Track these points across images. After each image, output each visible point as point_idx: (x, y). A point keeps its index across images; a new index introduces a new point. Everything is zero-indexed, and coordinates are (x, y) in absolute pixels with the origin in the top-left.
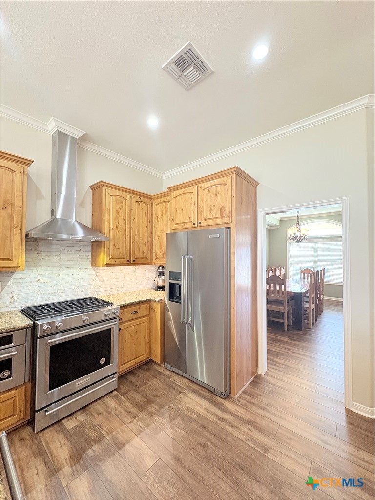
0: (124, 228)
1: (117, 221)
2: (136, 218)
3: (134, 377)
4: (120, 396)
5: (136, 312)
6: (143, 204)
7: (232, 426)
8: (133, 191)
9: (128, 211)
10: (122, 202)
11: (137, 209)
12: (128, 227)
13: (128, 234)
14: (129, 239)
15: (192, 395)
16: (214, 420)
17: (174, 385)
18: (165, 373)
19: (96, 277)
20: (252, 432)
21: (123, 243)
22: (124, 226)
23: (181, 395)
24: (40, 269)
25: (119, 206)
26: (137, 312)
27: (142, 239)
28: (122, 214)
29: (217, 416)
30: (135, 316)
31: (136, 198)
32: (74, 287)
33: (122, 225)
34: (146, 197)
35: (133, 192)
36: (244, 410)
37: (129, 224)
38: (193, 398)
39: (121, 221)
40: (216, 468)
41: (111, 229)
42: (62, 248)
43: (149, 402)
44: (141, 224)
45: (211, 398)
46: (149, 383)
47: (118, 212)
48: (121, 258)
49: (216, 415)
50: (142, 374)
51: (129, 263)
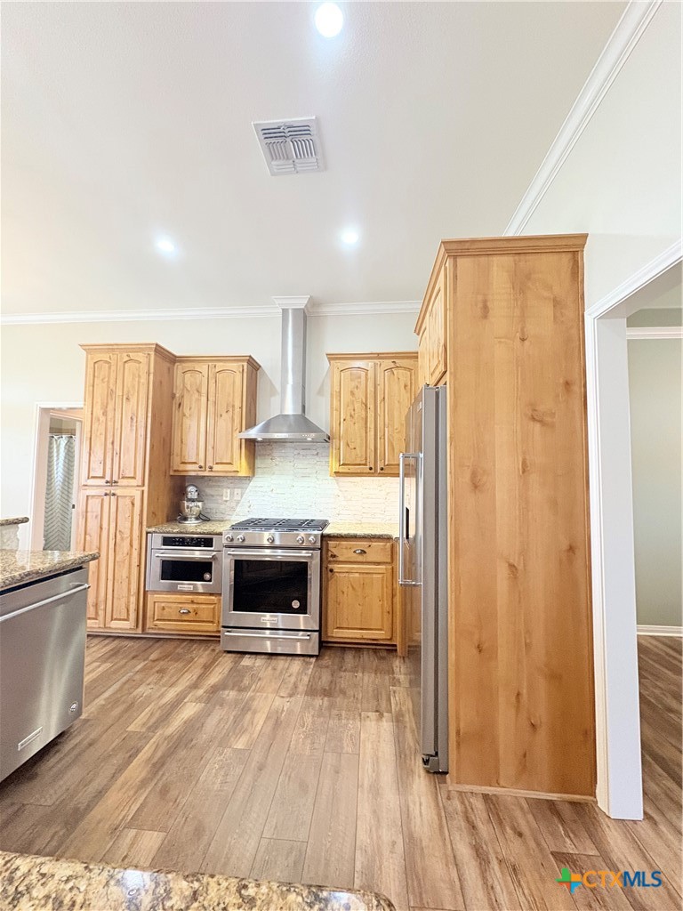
0: (364, 416)
1: (351, 408)
2: (386, 398)
3: (354, 657)
4: (312, 666)
5: (363, 552)
6: (401, 371)
7: (375, 812)
8: (378, 354)
9: (371, 388)
10: (360, 377)
11: (389, 383)
12: (371, 414)
13: (371, 425)
14: (372, 433)
15: (387, 726)
16: (363, 779)
17: (384, 697)
18: (397, 676)
19: (340, 494)
20: (391, 852)
21: (362, 440)
22: (364, 413)
23: (373, 715)
24: (274, 477)
25: (354, 384)
26: (365, 552)
27: (398, 432)
28: (360, 394)
29: (377, 779)
30: (360, 558)
31: (388, 363)
32: (310, 504)
33: (360, 412)
34: (403, 358)
35: (379, 356)
36: (436, 818)
37: (372, 409)
38: (382, 731)
39: (358, 406)
40: (275, 821)
41: (342, 420)
42: (296, 452)
43: (327, 693)
44: (397, 405)
45: (408, 752)
46: (360, 674)
47: (352, 393)
48: (360, 465)
49: (378, 775)
50: (367, 658)
51: (372, 472)
